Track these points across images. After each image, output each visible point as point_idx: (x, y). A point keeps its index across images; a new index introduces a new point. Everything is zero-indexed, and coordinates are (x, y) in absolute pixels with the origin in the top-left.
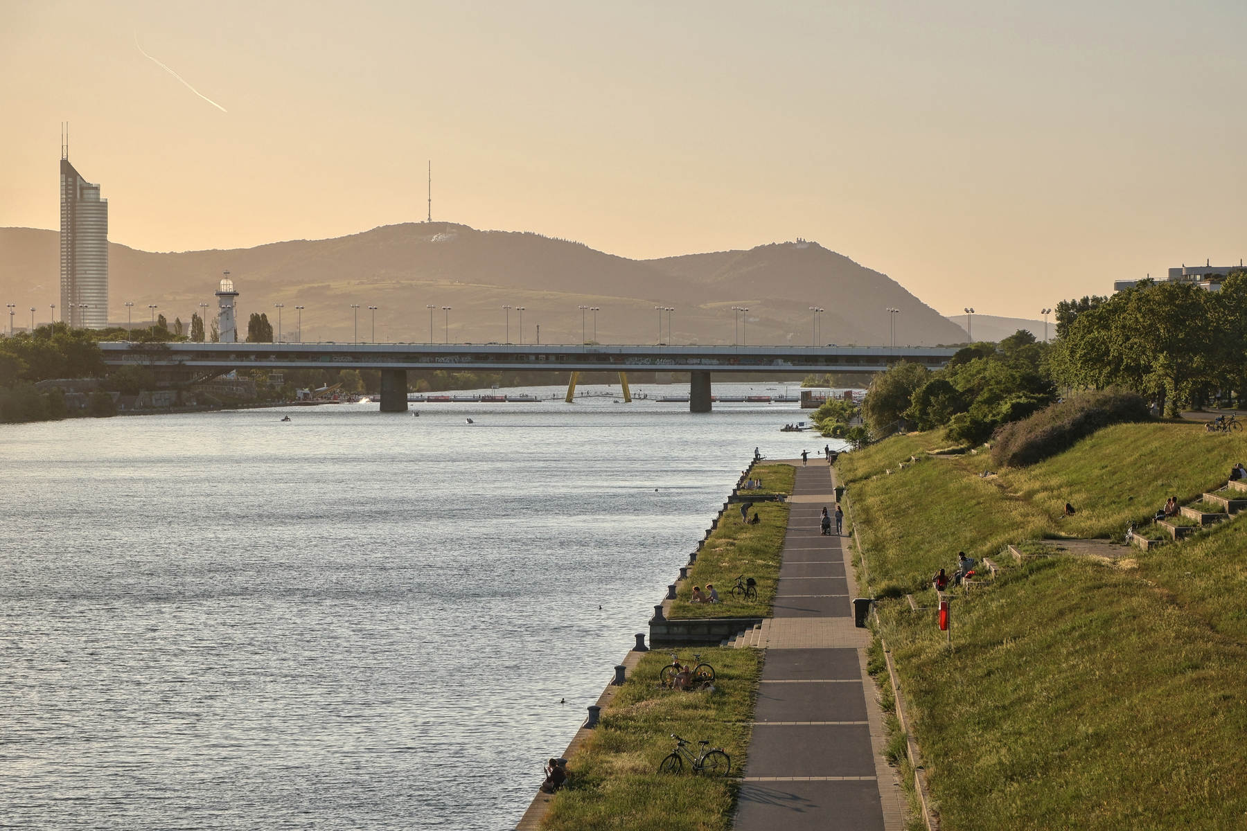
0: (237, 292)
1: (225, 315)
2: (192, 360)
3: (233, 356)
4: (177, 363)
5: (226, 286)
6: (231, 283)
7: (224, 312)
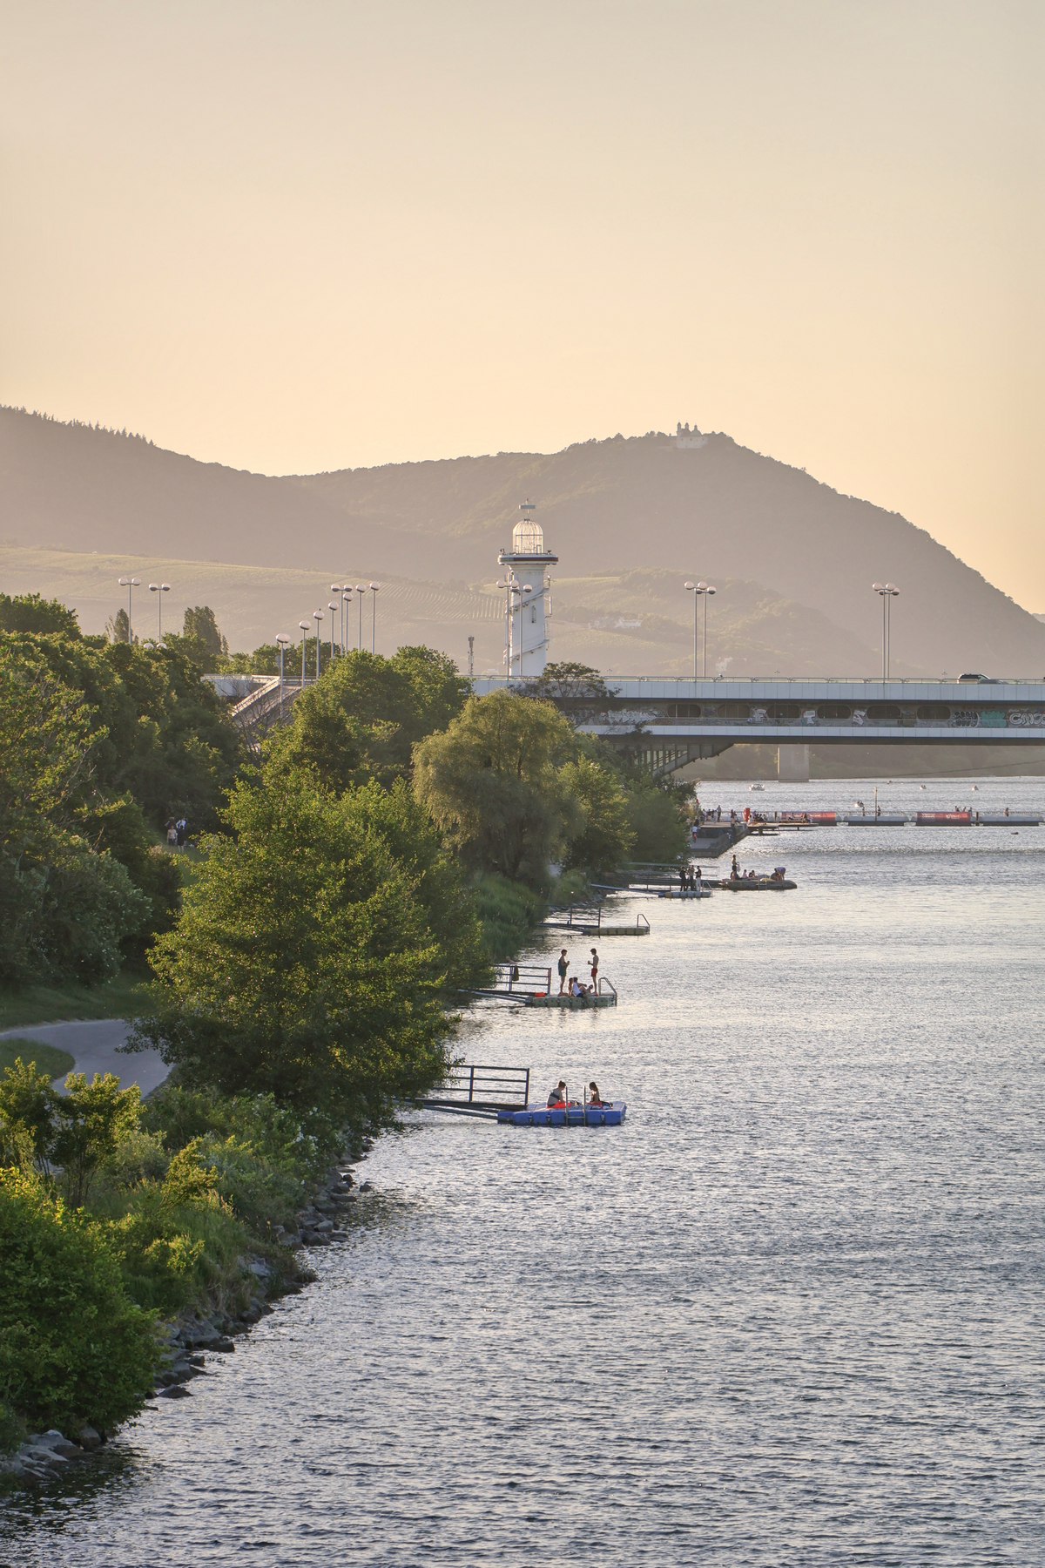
0: (554, 554)
1: (526, 612)
2: (657, 722)
3: (759, 713)
4: (631, 729)
5: (527, 538)
6: (539, 531)
7: (525, 604)
